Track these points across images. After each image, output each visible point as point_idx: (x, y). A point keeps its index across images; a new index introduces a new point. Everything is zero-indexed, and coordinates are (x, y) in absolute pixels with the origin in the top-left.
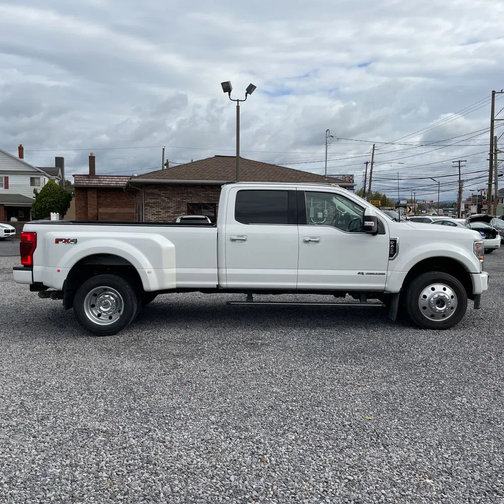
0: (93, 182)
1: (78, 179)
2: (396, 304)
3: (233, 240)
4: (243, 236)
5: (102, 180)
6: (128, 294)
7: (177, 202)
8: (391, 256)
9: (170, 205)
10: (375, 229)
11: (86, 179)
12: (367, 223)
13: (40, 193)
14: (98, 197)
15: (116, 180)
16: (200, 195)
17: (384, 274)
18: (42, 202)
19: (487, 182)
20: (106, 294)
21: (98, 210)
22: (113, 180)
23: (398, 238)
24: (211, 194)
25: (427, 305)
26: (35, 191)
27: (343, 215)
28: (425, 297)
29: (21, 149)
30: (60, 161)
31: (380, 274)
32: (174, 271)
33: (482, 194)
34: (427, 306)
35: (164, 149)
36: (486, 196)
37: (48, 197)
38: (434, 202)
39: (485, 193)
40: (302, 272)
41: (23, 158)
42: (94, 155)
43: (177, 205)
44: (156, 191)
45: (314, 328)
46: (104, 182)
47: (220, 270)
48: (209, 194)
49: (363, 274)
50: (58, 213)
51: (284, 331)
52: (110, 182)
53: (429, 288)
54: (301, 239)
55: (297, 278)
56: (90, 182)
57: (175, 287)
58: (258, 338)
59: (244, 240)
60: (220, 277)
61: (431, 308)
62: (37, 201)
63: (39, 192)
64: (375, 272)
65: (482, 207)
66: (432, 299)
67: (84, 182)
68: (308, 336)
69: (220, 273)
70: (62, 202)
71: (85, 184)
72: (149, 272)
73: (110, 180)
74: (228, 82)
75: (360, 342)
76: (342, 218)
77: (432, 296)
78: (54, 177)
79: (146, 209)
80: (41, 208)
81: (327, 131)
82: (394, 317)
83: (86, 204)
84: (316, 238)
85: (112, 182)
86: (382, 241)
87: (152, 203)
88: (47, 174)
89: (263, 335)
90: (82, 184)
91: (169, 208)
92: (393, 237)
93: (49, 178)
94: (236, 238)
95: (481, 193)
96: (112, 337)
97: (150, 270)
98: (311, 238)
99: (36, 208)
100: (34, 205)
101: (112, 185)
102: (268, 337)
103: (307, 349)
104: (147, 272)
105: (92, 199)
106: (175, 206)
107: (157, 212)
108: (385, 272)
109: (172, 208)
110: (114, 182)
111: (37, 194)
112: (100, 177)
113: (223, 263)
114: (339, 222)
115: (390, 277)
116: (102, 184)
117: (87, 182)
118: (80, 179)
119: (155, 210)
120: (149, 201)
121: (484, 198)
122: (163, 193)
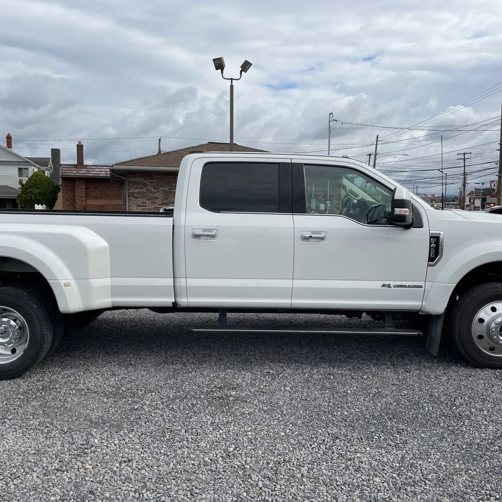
0: (81, 172)
1: (65, 169)
2: (437, 330)
3: (197, 236)
4: (210, 230)
5: (91, 170)
6: (36, 319)
7: (164, 192)
8: (431, 259)
9: (157, 195)
10: (409, 220)
11: (73, 169)
12: (398, 211)
13: (26, 184)
14: (87, 188)
15: (106, 170)
17: (421, 287)
18: (27, 194)
19: (497, 174)
20: (5, 317)
21: (86, 203)
22: (103, 170)
23: (442, 233)
25: (485, 333)
26: (20, 182)
27: (355, 201)
28: (481, 321)
29: (9, 138)
30: (56, 153)
31: (414, 287)
32: (108, 281)
33: (491, 187)
34: (485, 335)
35: (160, 139)
36: (496, 188)
37: (34, 188)
38: (436, 196)
39: (494, 185)
40: (299, 284)
41: (11, 148)
42: (82, 143)
44: (140, 180)
45: (317, 365)
46: (93, 172)
47: (178, 280)
49: (389, 286)
50: (44, 205)
51: (271, 371)
52: (99, 173)
53: (488, 308)
54: (298, 235)
55: (292, 293)
56: (78, 172)
57: (110, 305)
58: (231, 385)
59: (213, 236)
60: (178, 291)
61: (491, 338)
62: (22, 192)
63: (24, 182)
64: (407, 284)
65: (486, 201)
66: (493, 325)
67: (71, 172)
68: (307, 381)
69: (177, 284)
70: (49, 193)
71: (72, 174)
72: (67, 285)
73: (100, 170)
74: (220, 58)
75: (387, 395)
76: (354, 206)
77: (493, 319)
78: (44, 168)
79: (131, 200)
80: (27, 200)
81: (330, 114)
82: (435, 350)
83: (75, 196)
84: (319, 233)
85: (102, 172)
86: (419, 238)
87: (136, 193)
88: (35, 164)
89: (240, 380)
90: (69, 174)
91: (156, 198)
92: (434, 232)
93: (39, 168)
94: (201, 232)
95: (491, 185)
96: (12, 382)
97: (69, 281)
98: (313, 232)
99: (21, 201)
100: (19, 197)
101: (101, 175)
102: (247, 384)
103: (305, 408)
104: (63, 285)
105: (80, 190)
106: (162, 197)
107: (142, 203)
108: (422, 284)
109: (158, 198)
110: (104, 173)
111: (22, 185)
112: (89, 167)
113: (181, 270)
114: (352, 211)
115: (429, 291)
116: (90, 175)
117: (75, 172)
118: (67, 169)
119: (140, 201)
120: (133, 190)
121: (494, 190)
122: (149, 182)
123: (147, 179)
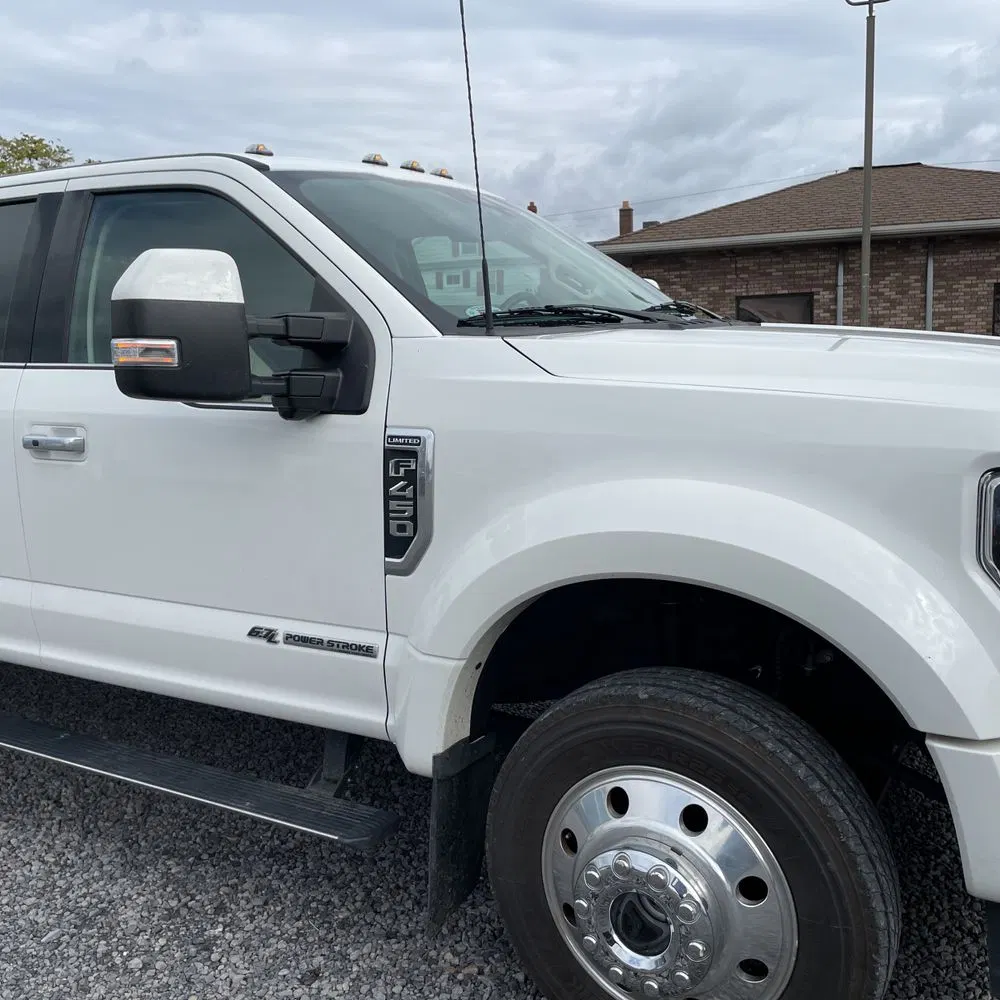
7: (710, 296)
16: (770, 274)
24: (801, 269)
31: (347, 649)
43: (710, 303)
48: (795, 269)
64: (325, 635)
108: (378, 642)
122: (676, 277)
123: (675, 270)
